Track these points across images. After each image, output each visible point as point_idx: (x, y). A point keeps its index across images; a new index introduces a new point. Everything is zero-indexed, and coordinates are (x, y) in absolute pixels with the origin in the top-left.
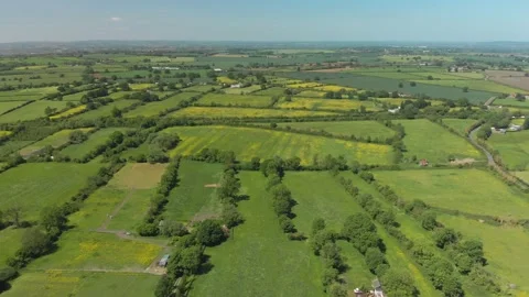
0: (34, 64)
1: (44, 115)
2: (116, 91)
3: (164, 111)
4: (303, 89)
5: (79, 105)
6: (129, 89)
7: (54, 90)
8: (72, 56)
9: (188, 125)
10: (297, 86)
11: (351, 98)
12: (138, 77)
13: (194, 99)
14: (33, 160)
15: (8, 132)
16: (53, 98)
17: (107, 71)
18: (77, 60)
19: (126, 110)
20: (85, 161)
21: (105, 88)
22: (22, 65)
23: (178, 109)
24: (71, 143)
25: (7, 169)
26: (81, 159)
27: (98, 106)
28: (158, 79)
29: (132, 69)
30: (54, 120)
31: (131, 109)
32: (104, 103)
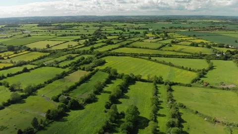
0: (82, 26)
2: (101, 39)
3: (111, 49)
4: (183, 41)
5: (82, 44)
6: (107, 39)
10: (180, 39)
11: (203, 47)
13: (128, 44)
15: (48, 54)
16: (75, 40)
17: (106, 30)
18: (98, 24)
19: (97, 48)
20: (64, 68)
21: (98, 37)
22: (77, 26)
23: (118, 48)
24: (66, 60)
25: (36, 68)
26: (63, 66)
27: (89, 45)
28: (121, 34)
29: (116, 29)
30: (68, 50)
31: (100, 47)
32: (92, 44)
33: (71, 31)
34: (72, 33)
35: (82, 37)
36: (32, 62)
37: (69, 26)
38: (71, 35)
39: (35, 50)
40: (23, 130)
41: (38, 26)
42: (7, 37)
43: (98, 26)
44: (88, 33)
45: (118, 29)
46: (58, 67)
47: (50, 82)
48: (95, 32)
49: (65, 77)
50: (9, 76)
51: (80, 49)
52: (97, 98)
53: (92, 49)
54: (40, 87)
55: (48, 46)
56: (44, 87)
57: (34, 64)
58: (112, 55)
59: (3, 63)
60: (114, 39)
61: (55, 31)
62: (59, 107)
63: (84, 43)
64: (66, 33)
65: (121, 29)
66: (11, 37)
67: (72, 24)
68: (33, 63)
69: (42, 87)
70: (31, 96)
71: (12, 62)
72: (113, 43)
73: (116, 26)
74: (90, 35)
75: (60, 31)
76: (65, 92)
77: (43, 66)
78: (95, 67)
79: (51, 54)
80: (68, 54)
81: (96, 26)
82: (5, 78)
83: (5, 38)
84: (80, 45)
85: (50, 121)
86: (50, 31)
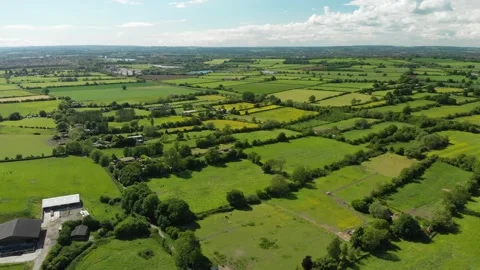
0: (369, 64)
1: (350, 104)
2: (420, 92)
3: (453, 115)
5: (382, 100)
6: (434, 92)
7: (370, 86)
8: (404, 59)
9: (468, 131)
12: (451, 81)
14: (320, 135)
15: (316, 113)
16: (364, 92)
17: (425, 74)
18: (406, 62)
19: (418, 110)
20: (356, 143)
21: (413, 88)
22: (359, 64)
23: (470, 115)
24: (355, 128)
25: (300, 137)
26: (352, 140)
27: (397, 103)
28: (468, 85)
29: (451, 74)
30: (354, 109)
31: (425, 108)
32: (403, 101)
33: (350, 73)
34: (353, 78)
35: (377, 86)
36: (288, 124)
37: (343, 63)
38: (350, 81)
39: (290, 105)
40: (313, 260)
41: (285, 63)
42: (236, 79)
43: (405, 66)
44: (387, 79)
45: (455, 73)
46: (343, 140)
47: (335, 168)
48: (403, 77)
49: (364, 164)
50: (256, 144)
51: (380, 110)
52: (456, 225)
53: (408, 111)
54: (317, 174)
55: (313, 99)
56: (325, 175)
57: (294, 130)
58: (460, 128)
59: (240, 121)
60: (454, 93)
61: (317, 73)
62: (378, 226)
63: (385, 98)
64: (340, 77)
65: (464, 74)
66: (243, 79)
67: (349, 60)
68: (292, 126)
69: (321, 176)
70: (304, 189)
71: (254, 121)
72: (453, 103)
73: (449, 67)
74: (392, 83)
75: (327, 73)
76: (375, 195)
77: (312, 134)
78: (426, 150)
79: (321, 114)
80: (355, 117)
81: (401, 66)
82: (250, 147)
83: (233, 80)
84: (377, 100)
85: (363, 254)
86: (308, 73)
